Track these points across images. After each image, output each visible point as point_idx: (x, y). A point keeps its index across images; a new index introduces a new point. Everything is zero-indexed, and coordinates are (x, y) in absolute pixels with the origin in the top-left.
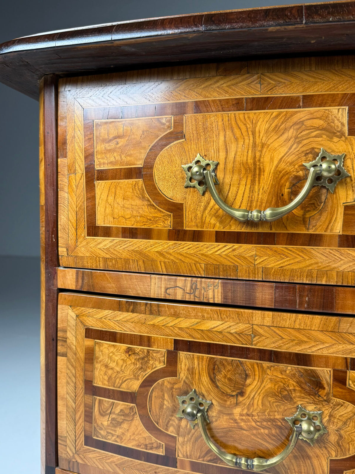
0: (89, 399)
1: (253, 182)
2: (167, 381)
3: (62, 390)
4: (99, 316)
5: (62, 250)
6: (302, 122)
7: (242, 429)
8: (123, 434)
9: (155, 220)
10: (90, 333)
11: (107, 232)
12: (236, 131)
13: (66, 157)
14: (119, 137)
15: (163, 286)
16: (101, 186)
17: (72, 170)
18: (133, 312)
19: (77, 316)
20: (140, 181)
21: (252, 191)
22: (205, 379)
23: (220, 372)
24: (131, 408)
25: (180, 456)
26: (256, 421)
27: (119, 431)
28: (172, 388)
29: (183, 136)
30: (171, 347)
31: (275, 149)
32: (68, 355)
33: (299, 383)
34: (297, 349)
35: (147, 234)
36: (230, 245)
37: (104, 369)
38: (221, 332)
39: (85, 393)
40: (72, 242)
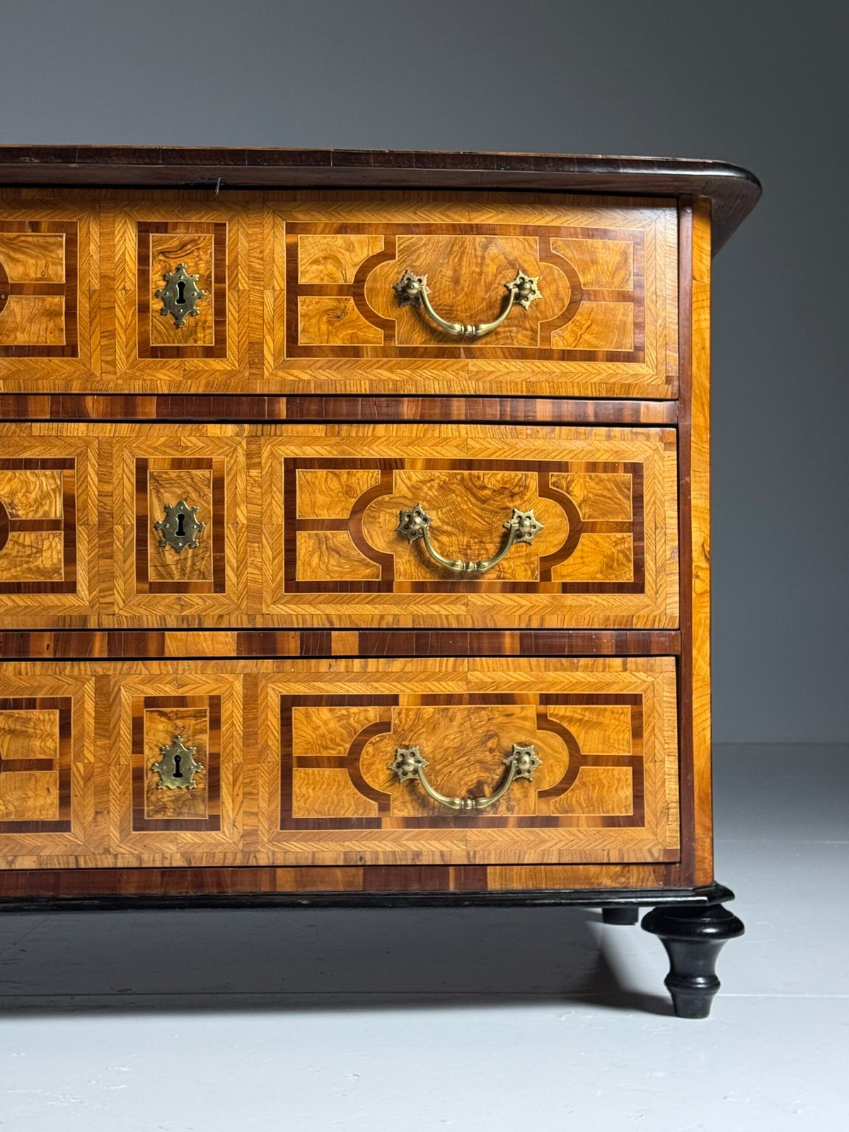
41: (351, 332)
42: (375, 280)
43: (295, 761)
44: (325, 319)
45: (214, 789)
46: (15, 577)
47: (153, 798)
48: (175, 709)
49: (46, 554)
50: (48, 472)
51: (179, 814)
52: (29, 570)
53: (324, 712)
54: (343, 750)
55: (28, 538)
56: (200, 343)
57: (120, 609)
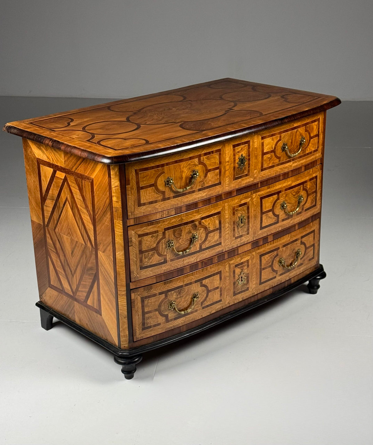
0: (141, 255)
1: (181, 181)
2: (163, 241)
3: (131, 257)
4: (142, 230)
5: (129, 214)
6: (190, 164)
7: (181, 245)
8: (152, 261)
9: (158, 197)
10: (140, 236)
11: (144, 204)
12: (176, 168)
13: (129, 185)
14: (147, 176)
15: (160, 215)
16: (142, 192)
17: (132, 188)
18: (152, 225)
19: (135, 232)
20: (154, 187)
21: (181, 183)
22: (173, 236)
23: (176, 232)
24: (154, 252)
25: (168, 259)
26: (184, 241)
27: (151, 261)
28: (165, 242)
29: (164, 173)
30: (163, 231)
31: (185, 172)
32: (133, 245)
33: (192, 228)
34: (191, 220)
35: (156, 202)
36: (176, 198)
37: (145, 245)
38: (175, 222)
39: (140, 254)
40: (133, 210)
41: (273, 162)
42: (278, 147)
43: (262, 269)
44: (268, 160)
45: (248, 281)
46: (210, 245)
47: (237, 288)
48: (240, 266)
49: (216, 237)
50: (216, 216)
51: (242, 289)
52: (213, 242)
53: (267, 256)
54: (270, 264)
55: (212, 234)
56: (245, 174)
57: (230, 245)
